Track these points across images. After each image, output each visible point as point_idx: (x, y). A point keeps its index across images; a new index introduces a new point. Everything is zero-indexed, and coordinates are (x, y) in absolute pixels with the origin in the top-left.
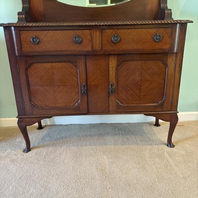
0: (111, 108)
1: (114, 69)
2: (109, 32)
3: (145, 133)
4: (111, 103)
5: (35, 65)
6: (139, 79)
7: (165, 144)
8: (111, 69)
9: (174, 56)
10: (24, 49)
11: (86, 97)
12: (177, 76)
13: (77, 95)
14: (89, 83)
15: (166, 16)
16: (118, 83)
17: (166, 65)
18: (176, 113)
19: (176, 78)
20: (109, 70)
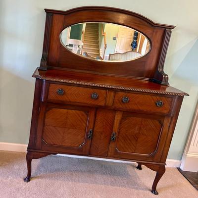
0: (109, 153)
1: (118, 121)
2: (121, 93)
3: (130, 176)
4: (110, 149)
5: (54, 110)
6: (138, 132)
7: (150, 190)
8: (116, 121)
9: (170, 119)
10: (49, 97)
11: (90, 141)
12: (170, 134)
13: (83, 138)
14: (95, 129)
15: (163, 80)
16: (119, 132)
17: (162, 125)
18: (164, 165)
19: (169, 136)
20: (114, 122)
